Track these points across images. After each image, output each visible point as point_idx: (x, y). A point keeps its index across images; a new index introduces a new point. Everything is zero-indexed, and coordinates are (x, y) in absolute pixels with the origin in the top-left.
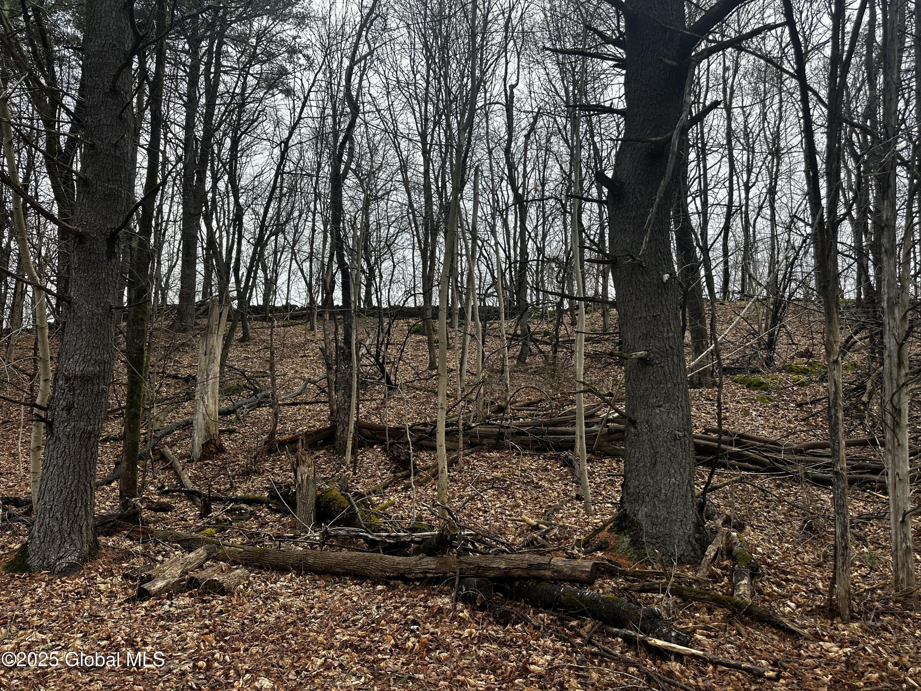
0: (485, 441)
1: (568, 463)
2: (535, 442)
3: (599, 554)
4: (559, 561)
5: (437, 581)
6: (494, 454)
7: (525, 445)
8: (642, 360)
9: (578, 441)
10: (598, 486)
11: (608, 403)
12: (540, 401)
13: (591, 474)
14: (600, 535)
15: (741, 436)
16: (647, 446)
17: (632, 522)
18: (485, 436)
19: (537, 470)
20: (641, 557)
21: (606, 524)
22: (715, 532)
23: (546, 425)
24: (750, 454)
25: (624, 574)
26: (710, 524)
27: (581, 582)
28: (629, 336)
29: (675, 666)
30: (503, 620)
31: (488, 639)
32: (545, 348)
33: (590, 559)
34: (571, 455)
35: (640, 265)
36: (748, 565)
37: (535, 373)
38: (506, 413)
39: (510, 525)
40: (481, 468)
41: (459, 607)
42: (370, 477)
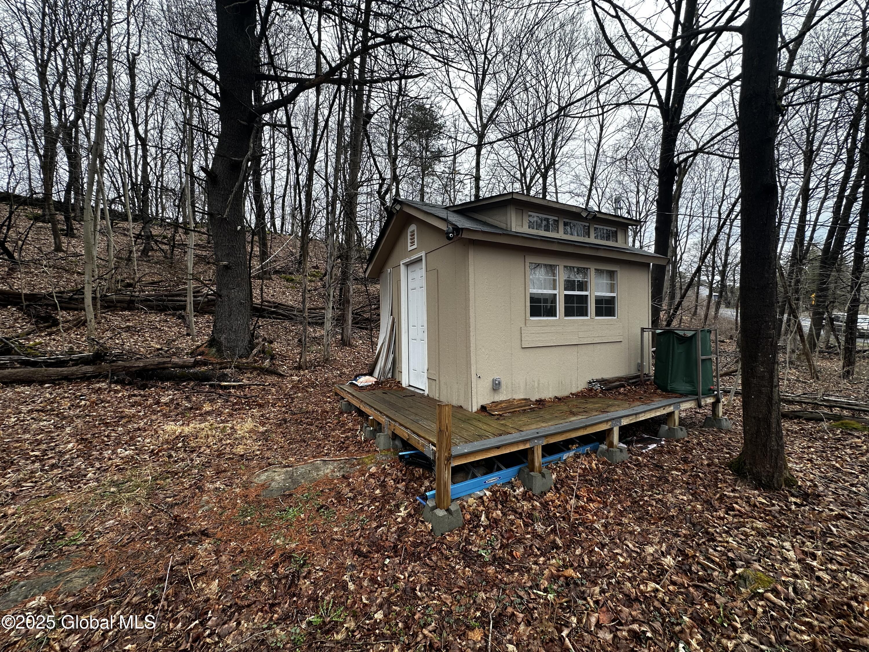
0: (119, 305)
1: (181, 317)
2: (158, 306)
3: (199, 357)
4: (175, 360)
5: (96, 377)
6: (126, 313)
7: (151, 308)
8: (225, 266)
9: (188, 305)
10: (201, 328)
11: (206, 285)
12: (162, 281)
13: (196, 322)
14: (200, 349)
15: (279, 304)
16: (227, 307)
17: (218, 342)
18: (118, 301)
19: (160, 321)
20: (221, 357)
21: (203, 344)
22: (258, 344)
23: (166, 296)
24: (280, 311)
25: (212, 364)
26: (256, 341)
27: (188, 367)
28: (219, 254)
29: (232, 391)
30: (143, 387)
31: (135, 395)
32: (164, 247)
33: (193, 359)
34: (183, 313)
35: (225, 219)
36: (271, 355)
37: (156, 263)
38: (135, 288)
39: (142, 350)
40: (116, 320)
41: (113, 386)
42: (9, 328)
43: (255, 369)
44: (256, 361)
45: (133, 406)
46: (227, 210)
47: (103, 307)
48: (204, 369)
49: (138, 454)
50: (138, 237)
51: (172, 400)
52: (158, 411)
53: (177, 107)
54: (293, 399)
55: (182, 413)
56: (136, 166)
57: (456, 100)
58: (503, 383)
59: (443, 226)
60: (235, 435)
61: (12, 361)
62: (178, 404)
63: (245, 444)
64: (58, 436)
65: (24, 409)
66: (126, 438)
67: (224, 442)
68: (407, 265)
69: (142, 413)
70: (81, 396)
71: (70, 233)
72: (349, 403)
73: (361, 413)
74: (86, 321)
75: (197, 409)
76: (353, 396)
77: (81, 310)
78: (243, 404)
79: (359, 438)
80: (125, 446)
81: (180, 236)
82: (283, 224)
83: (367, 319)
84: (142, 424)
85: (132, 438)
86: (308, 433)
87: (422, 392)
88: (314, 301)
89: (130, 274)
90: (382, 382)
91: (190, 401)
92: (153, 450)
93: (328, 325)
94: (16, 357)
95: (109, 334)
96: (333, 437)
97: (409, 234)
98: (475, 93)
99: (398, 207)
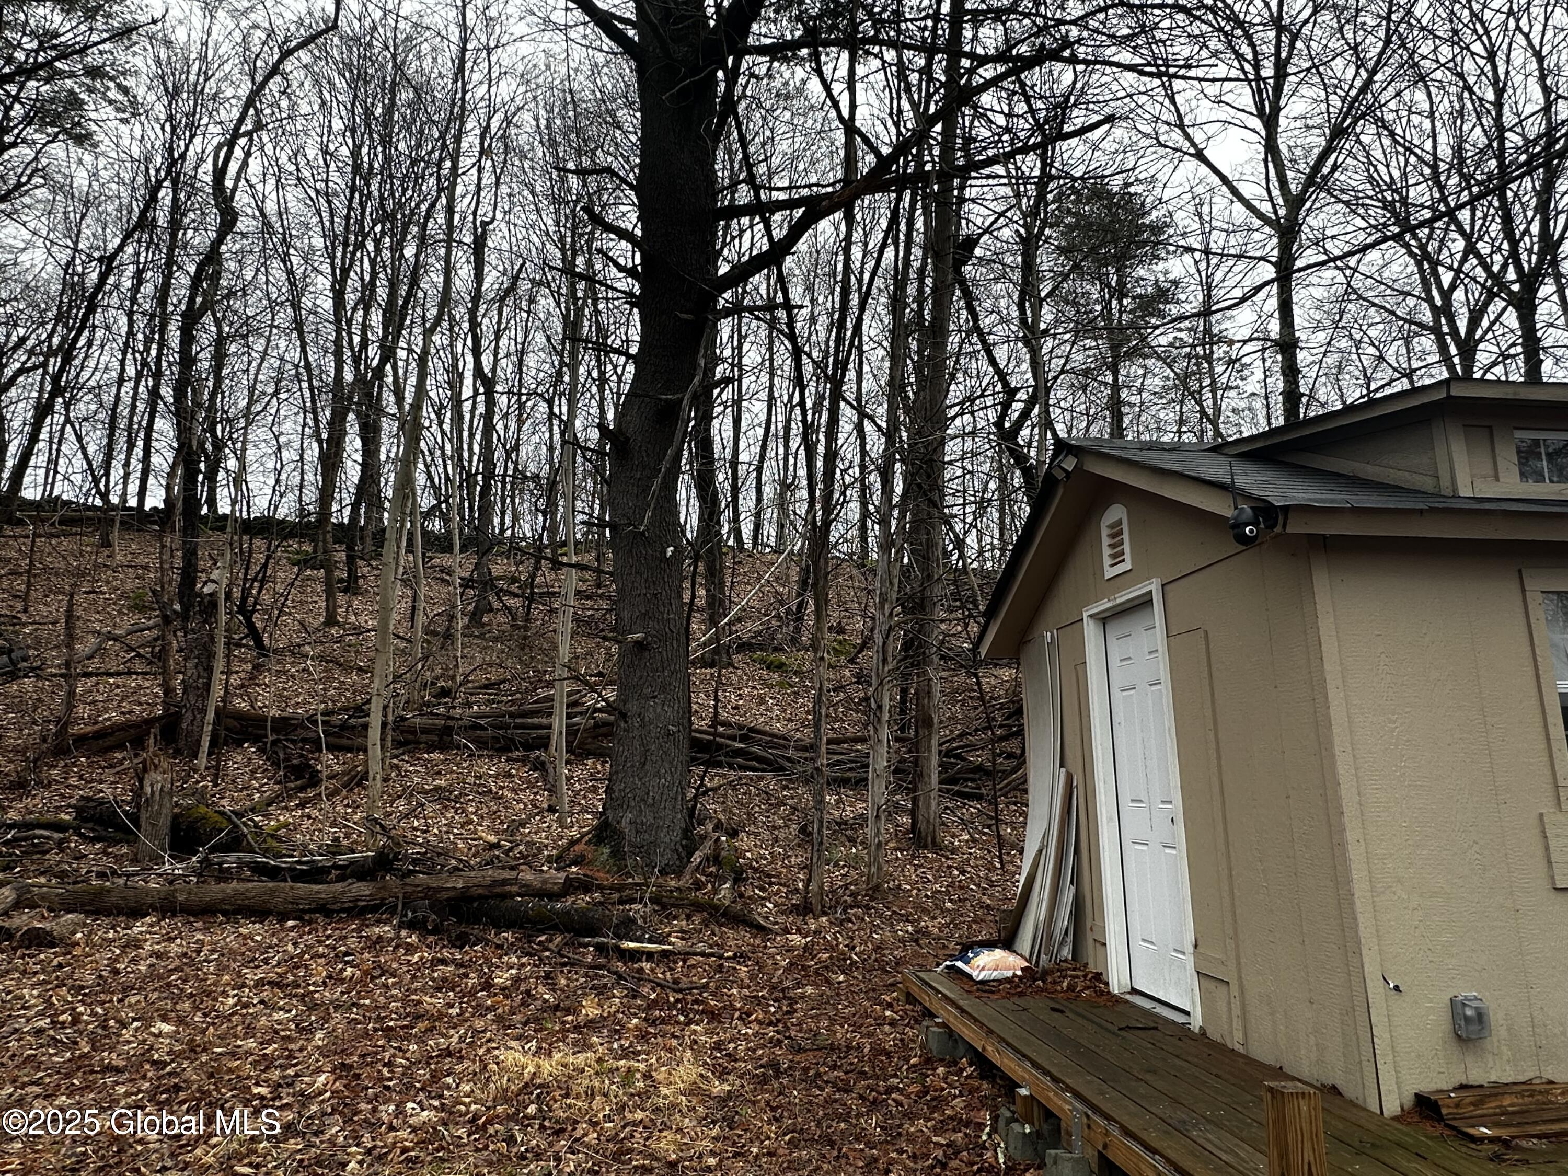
0: (424, 738)
1: (539, 766)
2: (496, 739)
3: (574, 869)
4: (527, 876)
5: (374, 909)
6: (436, 756)
7: (481, 744)
8: (638, 643)
9: (554, 738)
10: (577, 793)
11: (592, 688)
12: (503, 681)
13: (568, 779)
14: (576, 848)
15: (751, 730)
16: (637, 744)
17: (614, 831)
18: (426, 731)
19: (497, 776)
20: (621, 870)
21: (582, 836)
22: (703, 838)
23: (512, 715)
24: (756, 749)
25: (600, 888)
26: (699, 830)
27: (554, 896)
28: (626, 614)
29: (646, 966)
30: (460, 942)
31: (443, 961)
32: (512, 602)
33: (562, 875)
34: (544, 756)
35: (643, 533)
36: (733, 870)
37: (496, 640)
38: (454, 699)
39: (461, 845)
40: (417, 775)
41: (404, 933)
42: (242, 790)
43: (698, 907)
44: (698, 886)
45: (439, 989)
46: (649, 513)
47: (397, 744)
48: (583, 900)
49: (445, 1124)
50: (467, 583)
51: (517, 980)
52: (489, 1009)
53: (553, 304)
54: (792, 1001)
55: (537, 1020)
56: (472, 436)
57: (1200, 156)
58: (1496, 1017)
59: (1221, 507)
60: (654, 1099)
61: (241, 864)
62: (528, 992)
63: (679, 1130)
64: (301, 1050)
65: (251, 976)
66: (423, 1073)
67: (629, 1116)
68: (1104, 620)
69: (454, 1011)
70: (347, 954)
71: (351, 586)
72: (950, 1033)
73: (986, 1069)
74: (365, 776)
75: (568, 1011)
76: (962, 1011)
77: (358, 750)
78: (672, 1006)
79: (988, 1155)
80: (422, 1096)
81: (545, 576)
82: (758, 527)
83: (979, 768)
84: (455, 1039)
85: (435, 1077)
86: (841, 1118)
87: (1180, 1019)
88: (836, 720)
89: (447, 669)
90: (1046, 973)
91: (553, 989)
92: (476, 1117)
93: (879, 791)
94: (247, 856)
95: (401, 805)
96: (911, 1139)
97: (1105, 532)
98: (1257, 123)
99: (1069, 464)
